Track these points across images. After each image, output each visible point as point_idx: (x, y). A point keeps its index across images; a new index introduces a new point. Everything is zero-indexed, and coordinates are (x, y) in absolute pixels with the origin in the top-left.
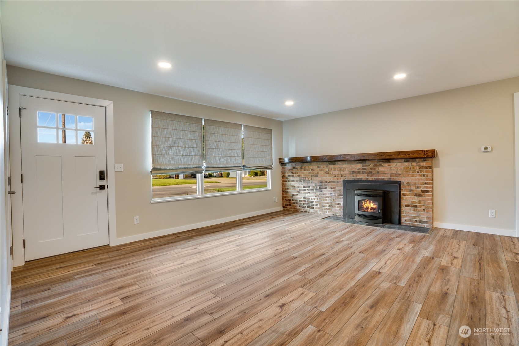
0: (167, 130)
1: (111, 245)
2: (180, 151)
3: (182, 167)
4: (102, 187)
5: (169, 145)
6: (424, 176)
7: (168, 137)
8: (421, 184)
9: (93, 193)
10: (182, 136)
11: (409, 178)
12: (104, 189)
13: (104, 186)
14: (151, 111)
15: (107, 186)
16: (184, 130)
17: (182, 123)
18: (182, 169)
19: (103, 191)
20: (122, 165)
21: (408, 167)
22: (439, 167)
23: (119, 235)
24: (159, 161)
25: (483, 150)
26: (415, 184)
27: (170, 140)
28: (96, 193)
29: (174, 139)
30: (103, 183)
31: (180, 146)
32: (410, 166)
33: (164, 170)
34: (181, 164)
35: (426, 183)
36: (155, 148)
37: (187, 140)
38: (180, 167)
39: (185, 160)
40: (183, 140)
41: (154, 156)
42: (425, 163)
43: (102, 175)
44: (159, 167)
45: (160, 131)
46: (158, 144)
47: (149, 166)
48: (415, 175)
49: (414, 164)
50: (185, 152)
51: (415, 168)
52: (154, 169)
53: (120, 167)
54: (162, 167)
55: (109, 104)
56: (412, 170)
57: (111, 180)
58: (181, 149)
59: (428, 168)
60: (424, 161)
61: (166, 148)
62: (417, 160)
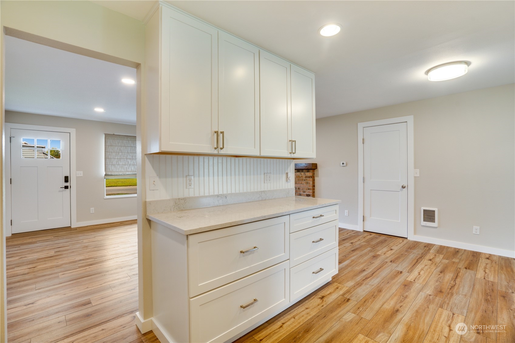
0: (117, 147)
1: (72, 227)
2: (128, 162)
3: (130, 173)
4: (66, 187)
5: (119, 158)
6: (308, 183)
7: (118, 152)
8: (306, 190)
9: (59, 191)
10: (130, 151)
11: (299, 185)
12: (68, 188)
13: (68, 186)
14: (105, 134)
15: (70, 186)
16: (132, 147)
17: (130, 142)
18: (130, 174)
19: (67, 190)
20: (82, 172)
21: (299, 176)
22: (318, 177)
23: (78, 220)
24: (110, 169)
25: (342, 165)
26: (303, 189)
27: (120, 154)
28: (62, 191)
29: (123, 154)
30: (67, 184)
31: (128, 158)
32: (300, 176)
33: (115, 175)
34: (129, 171)
35: (309, 189)
36: (108, 160)
37: (134, 154)
38: (127, 173)
39: (133, 168)
40: (131, 154)
41: (107, 166)
42: (308, 173)
43: (66, 179)
44: (110, 174)
45: (112, 148)
46: (110, 157)
47: (103, 173)
48: (303, 183)
49: (302, 173)
50: (132, 162)
51: (303, 177)
52: (106, 175)
53: (81, 174)
54: (113, 173)
55: (73, 131)
56: (301, 178)
57: (73, 182)
58: (129, 161)
59: (310, 177)
60: (308, 172)
61: (116, 159)
62: (304, 170)
